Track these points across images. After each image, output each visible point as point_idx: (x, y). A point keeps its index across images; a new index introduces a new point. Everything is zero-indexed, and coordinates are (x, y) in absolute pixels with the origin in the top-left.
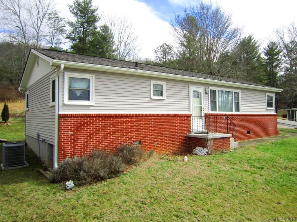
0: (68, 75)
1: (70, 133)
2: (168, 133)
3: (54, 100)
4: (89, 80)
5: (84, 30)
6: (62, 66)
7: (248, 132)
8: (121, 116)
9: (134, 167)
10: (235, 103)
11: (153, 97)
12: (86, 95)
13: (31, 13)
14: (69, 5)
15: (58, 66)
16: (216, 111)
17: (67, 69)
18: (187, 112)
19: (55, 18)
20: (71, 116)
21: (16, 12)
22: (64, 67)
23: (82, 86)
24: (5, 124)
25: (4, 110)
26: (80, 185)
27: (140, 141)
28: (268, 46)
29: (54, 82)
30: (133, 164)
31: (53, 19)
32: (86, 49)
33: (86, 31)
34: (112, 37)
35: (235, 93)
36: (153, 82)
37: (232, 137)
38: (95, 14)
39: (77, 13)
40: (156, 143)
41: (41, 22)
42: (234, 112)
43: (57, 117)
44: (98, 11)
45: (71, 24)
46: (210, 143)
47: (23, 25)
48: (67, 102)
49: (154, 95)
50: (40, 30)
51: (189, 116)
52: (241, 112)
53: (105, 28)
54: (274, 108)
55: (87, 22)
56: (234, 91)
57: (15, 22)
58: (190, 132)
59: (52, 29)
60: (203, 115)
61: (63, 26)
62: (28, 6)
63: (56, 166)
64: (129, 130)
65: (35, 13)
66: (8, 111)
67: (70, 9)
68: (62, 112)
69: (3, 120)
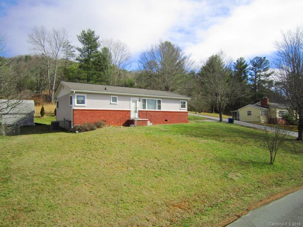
0: (76, 95)
1: (77, 116)
2: (118, 118)
3: (71, 104)
4: (84, 96)
5: (88, 54)
6: (74, 92)
7: (166, 120)
8: (97, 110)
9: (100, 129)
10: (158, 106)
11: (112, 103)
12: (83, 102)
13: (51, 44)
14: (78, 36)
15: (73, 92)
16: (146, 109)
17: (76, 92)
18: (129, 110)
19: (67, 46)
20: (78, 110)
21: (41, 44)
22: (75, 92)
23: (82, 99)
24: (43, 118)
25: (41, 110)
26: (80, 132)
27: (106, 121)
28: (237, 61)
29: (71, 97)
30: (100, 128)
31: (66, 46)
32: (89, 68)
33: (90, 54)
34: (110, 57)
35: (158, 100)
36: (112, 96)
37: (149, 120)
38: (97, 41)
39: (83, 41)
40: (113, 122)
41: (58, 50)
42: (157, 110)
43: (72, 110)
44: (99, 39)
45: (79, 50)
46: (136, 122)
47: (46, 53)
48: (76, 105)
49: (112, 102)
50: (58, 56)
51: (130, 111)
52: (162, 110)
53: (105, 50)
54: (186, 108)
55: (91, 48)
56: (157, 99)
57: (41, 51)
58: (130, 118)
59: (66, 55)
60: (138, 110)
61: (73, 52)
62: (48, 40)
63: (72, 127)
64: (101, 116)
65: (54, 44)
66: (44, 110)
67: (78, 38)
68: (75, 108)
69: (41, 115)
